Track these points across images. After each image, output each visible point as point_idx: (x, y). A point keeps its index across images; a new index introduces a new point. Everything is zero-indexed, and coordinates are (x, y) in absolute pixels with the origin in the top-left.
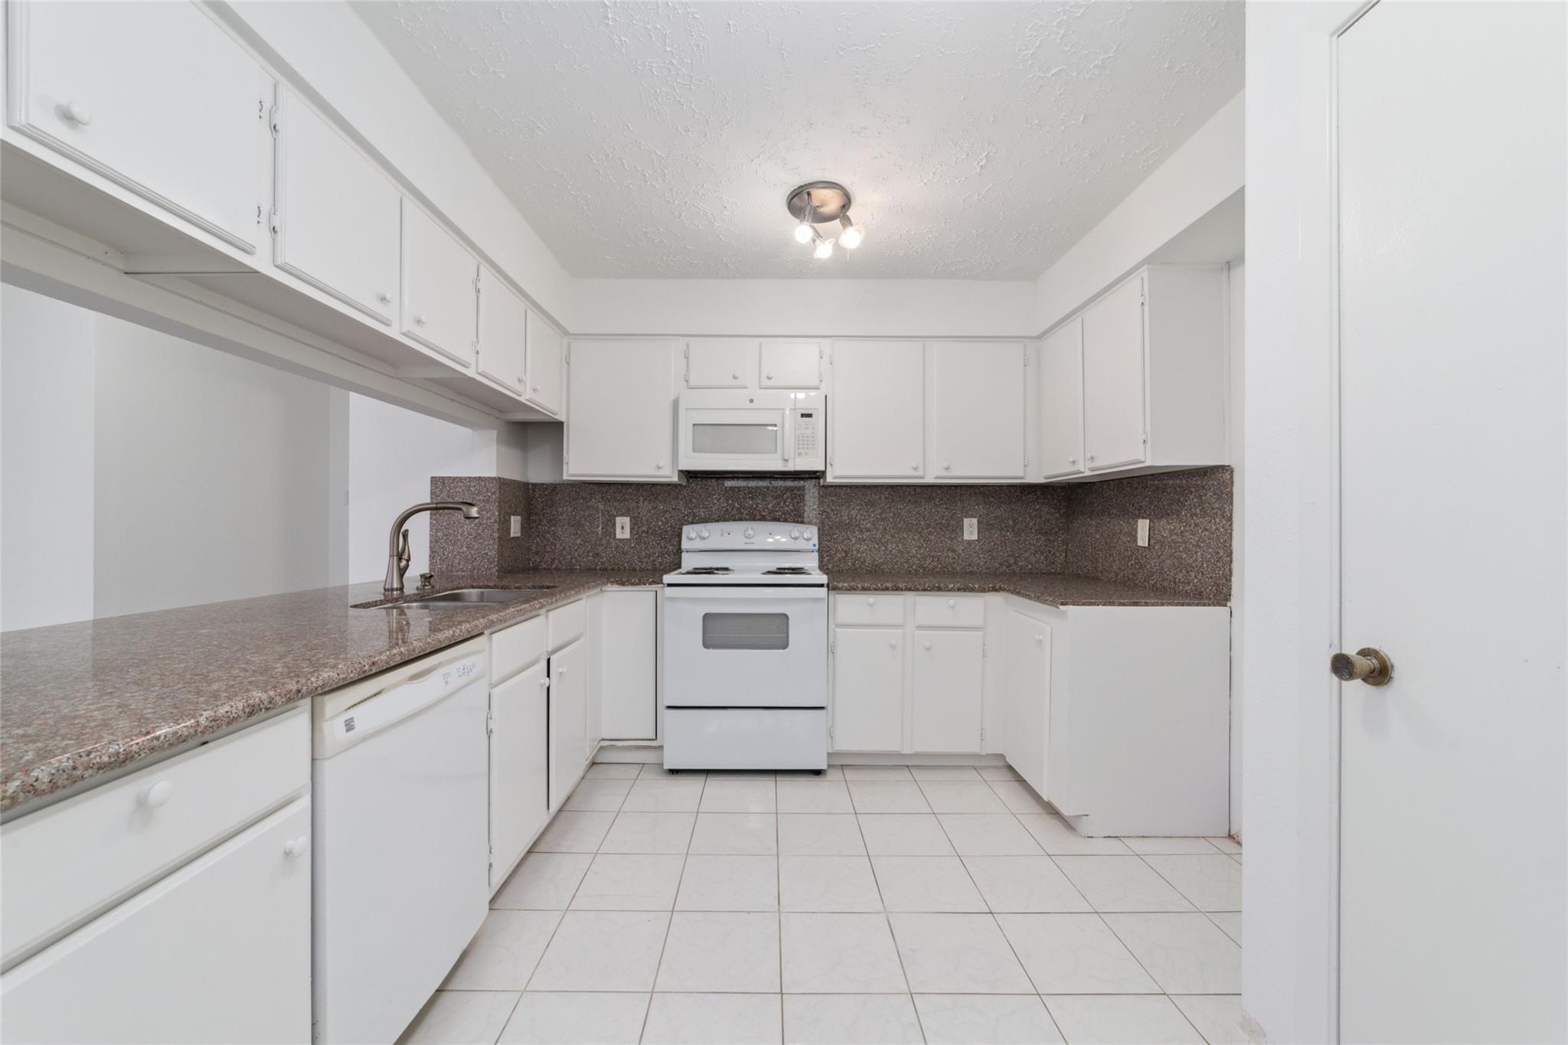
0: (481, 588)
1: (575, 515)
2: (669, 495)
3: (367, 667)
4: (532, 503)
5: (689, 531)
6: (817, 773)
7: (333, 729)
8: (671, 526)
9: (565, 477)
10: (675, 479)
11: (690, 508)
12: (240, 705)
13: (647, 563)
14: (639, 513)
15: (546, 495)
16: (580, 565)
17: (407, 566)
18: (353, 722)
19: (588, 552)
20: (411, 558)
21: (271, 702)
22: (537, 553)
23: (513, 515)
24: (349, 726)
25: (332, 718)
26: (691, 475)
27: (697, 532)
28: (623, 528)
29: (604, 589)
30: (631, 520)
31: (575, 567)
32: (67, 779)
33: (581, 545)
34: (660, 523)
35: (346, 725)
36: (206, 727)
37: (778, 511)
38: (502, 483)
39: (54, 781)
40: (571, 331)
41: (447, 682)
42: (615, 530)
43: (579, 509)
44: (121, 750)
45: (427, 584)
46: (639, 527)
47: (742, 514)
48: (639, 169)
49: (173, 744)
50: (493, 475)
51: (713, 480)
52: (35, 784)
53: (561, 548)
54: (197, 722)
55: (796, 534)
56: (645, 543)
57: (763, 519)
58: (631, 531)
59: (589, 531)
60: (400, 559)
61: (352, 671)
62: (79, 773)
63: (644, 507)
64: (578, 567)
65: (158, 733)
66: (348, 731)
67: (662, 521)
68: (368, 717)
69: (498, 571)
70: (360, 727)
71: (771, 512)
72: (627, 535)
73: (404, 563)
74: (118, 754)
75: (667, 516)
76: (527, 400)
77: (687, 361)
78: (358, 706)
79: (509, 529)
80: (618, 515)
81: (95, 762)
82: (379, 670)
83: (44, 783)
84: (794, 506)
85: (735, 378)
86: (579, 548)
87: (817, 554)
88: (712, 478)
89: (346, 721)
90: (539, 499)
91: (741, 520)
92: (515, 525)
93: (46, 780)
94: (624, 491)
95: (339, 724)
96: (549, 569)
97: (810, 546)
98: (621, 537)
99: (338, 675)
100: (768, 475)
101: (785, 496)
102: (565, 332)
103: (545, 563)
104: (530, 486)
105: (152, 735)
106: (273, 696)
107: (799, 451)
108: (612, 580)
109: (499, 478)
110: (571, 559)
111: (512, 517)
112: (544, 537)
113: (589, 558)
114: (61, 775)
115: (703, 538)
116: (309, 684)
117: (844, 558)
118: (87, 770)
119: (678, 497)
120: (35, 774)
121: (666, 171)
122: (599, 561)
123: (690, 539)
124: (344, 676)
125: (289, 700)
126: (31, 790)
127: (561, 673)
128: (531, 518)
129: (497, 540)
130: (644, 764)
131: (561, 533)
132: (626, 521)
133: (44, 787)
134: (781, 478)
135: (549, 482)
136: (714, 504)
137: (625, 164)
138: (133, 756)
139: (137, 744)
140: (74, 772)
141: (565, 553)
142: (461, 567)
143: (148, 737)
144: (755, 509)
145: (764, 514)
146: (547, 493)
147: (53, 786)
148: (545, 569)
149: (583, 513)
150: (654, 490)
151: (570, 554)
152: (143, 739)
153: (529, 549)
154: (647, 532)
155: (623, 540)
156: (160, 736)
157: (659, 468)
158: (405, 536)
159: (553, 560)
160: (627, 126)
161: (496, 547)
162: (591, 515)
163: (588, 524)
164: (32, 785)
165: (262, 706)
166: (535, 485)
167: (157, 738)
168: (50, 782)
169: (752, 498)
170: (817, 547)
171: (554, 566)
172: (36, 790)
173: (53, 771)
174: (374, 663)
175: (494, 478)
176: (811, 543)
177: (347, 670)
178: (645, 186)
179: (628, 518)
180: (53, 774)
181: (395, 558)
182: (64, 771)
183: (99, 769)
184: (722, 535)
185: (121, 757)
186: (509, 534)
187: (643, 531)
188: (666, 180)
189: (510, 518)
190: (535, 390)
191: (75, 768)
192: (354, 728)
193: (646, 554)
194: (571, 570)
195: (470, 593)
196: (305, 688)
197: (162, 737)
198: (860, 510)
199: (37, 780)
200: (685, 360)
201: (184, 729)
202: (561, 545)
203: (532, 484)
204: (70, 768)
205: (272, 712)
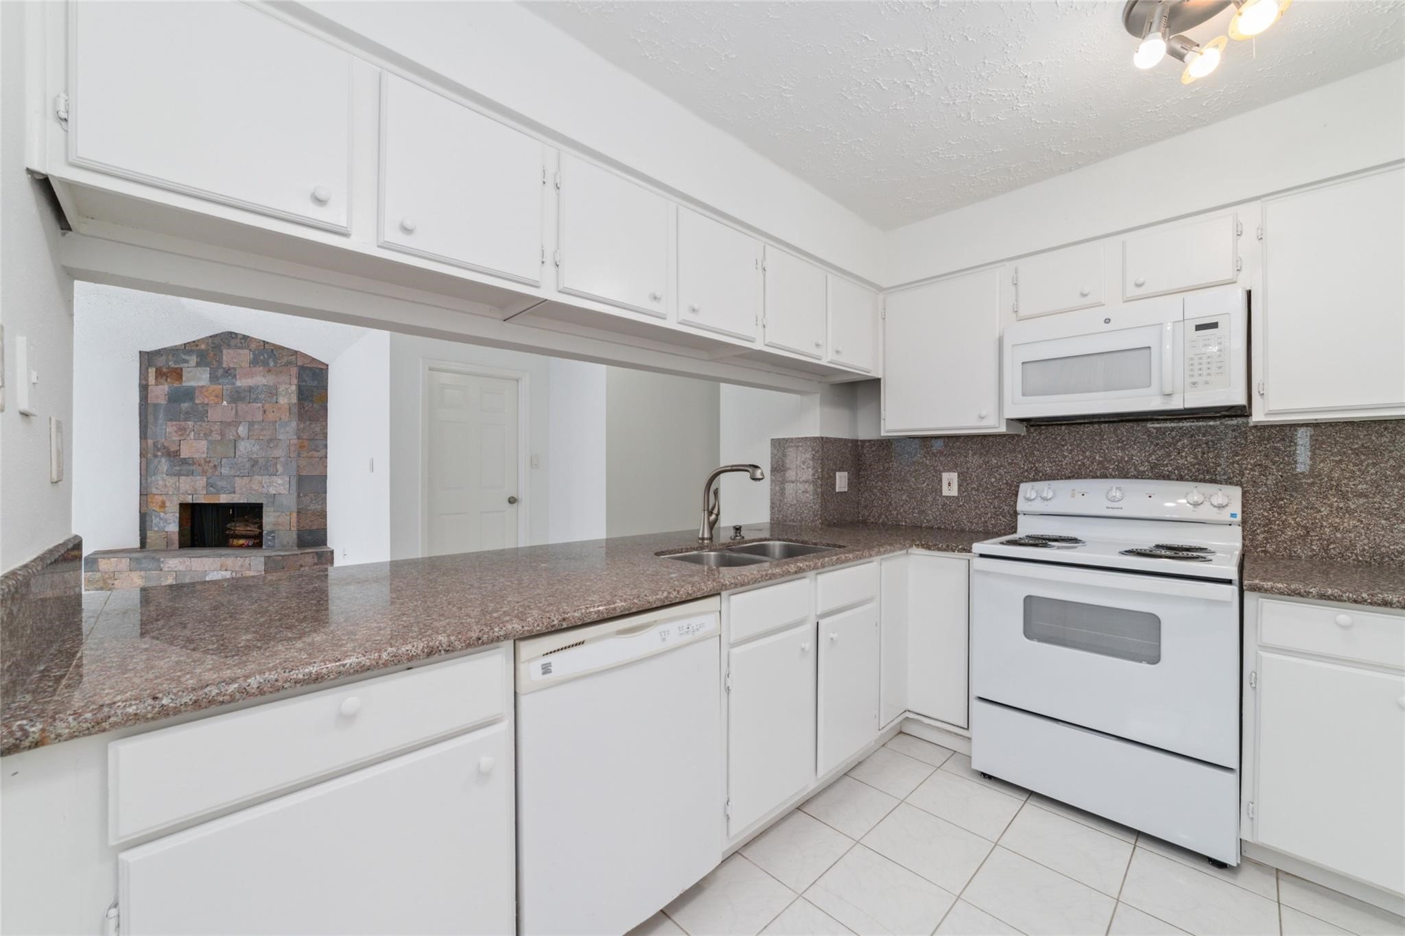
0: (785, 541)
1: (901, 470)
2: (1003, 447)
3: (556, 622)
4: (861, 459)
5: (1026, 490)
6: (1221, 865)
7: (531, 671)
8: (1007, 483)
9: (883, 434)
10: (1003, 429)
11: (1030, 462)
12: (421, 645)
13: (977, 524)
14: (968, 469)
15: (873, 451)
16: (906, 522)
17: (716, 520)
18: (550, 666)
19: (914, 508)
20: (721, 513)
21: (449, 646)
22: (866, 507)
23: (839, 471)
24: (546, 669)
25: (529, 661)
26: (1032, 423)
27: (1037, 492)
28: (949, 484)
29: (910, 551)
30: (959, 476)
31: (900, 523)
32: (271, 687)
33: (907, 501)
34: (993, 480)
35: (543, 669)
36: (386, 661)
37: (1167, 465)
38: (824, 441)
39: (261, 687)
40: (885, 287)
41: (664, 640)
42: (941, 486)
43: (904, 464)
44: (314, 671)
45: (738, 535)
46: (968, 484)
47: (1107, 469)
48: (898, 82)
49: (357, 671)
50: (817, 435)
51: (1063, 428)
52: (247, 688)
53: (888, 503)
54: (380, 656)
55: (1196, 498)
56: (975, 502)
57: (1140, 476)
58: (959, 488)
59: (914, 487)
60: (710, 513)
61: (538, 625)
62: (279, 684)
63: (974, 460)
64: (904, 524)
65: (345, 662)
66: (544, 673)
67: (996, 478)
68: (564, 664)
69: (822, 524)
70: (558, 671)
71: (1153, 467)
72: (954, 492)
73: (713, 517)
74: (311, 673)
75: (1002, 471)
76: (829, 362)
77: (1017, 289)
78: (557, 653)
79: (835, 484)
80: (945, 471)
81: (292, 677)
82: (570, 625)
83: (253, 688)
84: (1196, 458)
85: (1084, 295)
86: (904, 504)
87: (1240, 529)
88: (1061, 425)
89: (543, 665)
90: (867, 455)
91: (1104, 476)
92: (841, 480)
93: (255, 686)
94: (951, 445)
95: (536, 667)
96: (876, 523)
97: (1225, 516)
98: (948, 495)
99: (523, 627)
100: (1149, 417)
101: (1180, 444)
102: (880, 289)
103: (873, 517)
104: (859, 443)
105: (341, 663)
106: (453, 641)
107: (1194, 380)
108: (918, 543)
109: (822, 438)
110: (897, 514)
111: (837, 473)
112: (872, 491)
113: (915, 515)
114: (266, 684)
115: (1045, 499)
116: (491, 634)
117: (1304, 537)
118: (285, 682)
119: (1015, 449)
120: (249, 681)
121: (930, 69)
122: (924, 518)
123: (1028, 500)
124: (529, 629)
125: (469, 646)
126: (245, 692)
127: (832, 639)
128: (860, 473)
129: (820, 495)
130: (955, 752)
131: (887, 488)
132: (954, 476)
133: (253, 691)
134: (1170, 420)
135: (876, 438)
136: (1065, 457)
137: (882, 85)
138: (322, 677)
139: (327, 668)
140: (276, 683)
141: (891, 509)
142: (792, 518)
143: (338, 664)
144: (1126, 462)
145: (1142, 468)
146: (874, 449)
147: (261, 691)
148: (872, 523)
149: (908, 468)
150: (985, 442)
151: (896, 509)
152: (333, 664)
153: (858, 503)
154: (978, 490)
155: (950, 497)
156: (346, 664)
157: (982, 418)
158: (716, 493)
159: (880, 515)
160: (866, 38)
161: (819, 501)
162: (916, 471)
163: (913, 479)
164: (245, 689)
165: (440, 648)
166: (864, 442)
167: (344, 665)
168: (258, 688)
169: (1123, 449)
170: (1239, 518)
171: (881, 521)
172: (248, 693)
173: (262, 681)
174: (564, 619)
175: (817, 438)
176: (1230, 510)
177: (534, 623)
178: (914, 99)
179: (956, 474)
180: (261, 683)
181: (706, 512)
182: (269, 681)
183: (296, 683)
184: (1073, 496)
185: (313, 676)
186: (834, 489)
187: (973, 489)
188: (935, 80)
189: (835, 474)
190: (838, 352)
191: (277, 680)
192: (551, 672)
193: (977, 513)
194: (897, 526)
195: (774, 545)
196: (485, 636)
197: (348, 665)
198: (1340, 461)
199: (249, 685)
200: (1013, 288)
201: (367, 661)
202: (887, 500)
203: (861, 441)
204: (274, 679)
205: (451, 655)
